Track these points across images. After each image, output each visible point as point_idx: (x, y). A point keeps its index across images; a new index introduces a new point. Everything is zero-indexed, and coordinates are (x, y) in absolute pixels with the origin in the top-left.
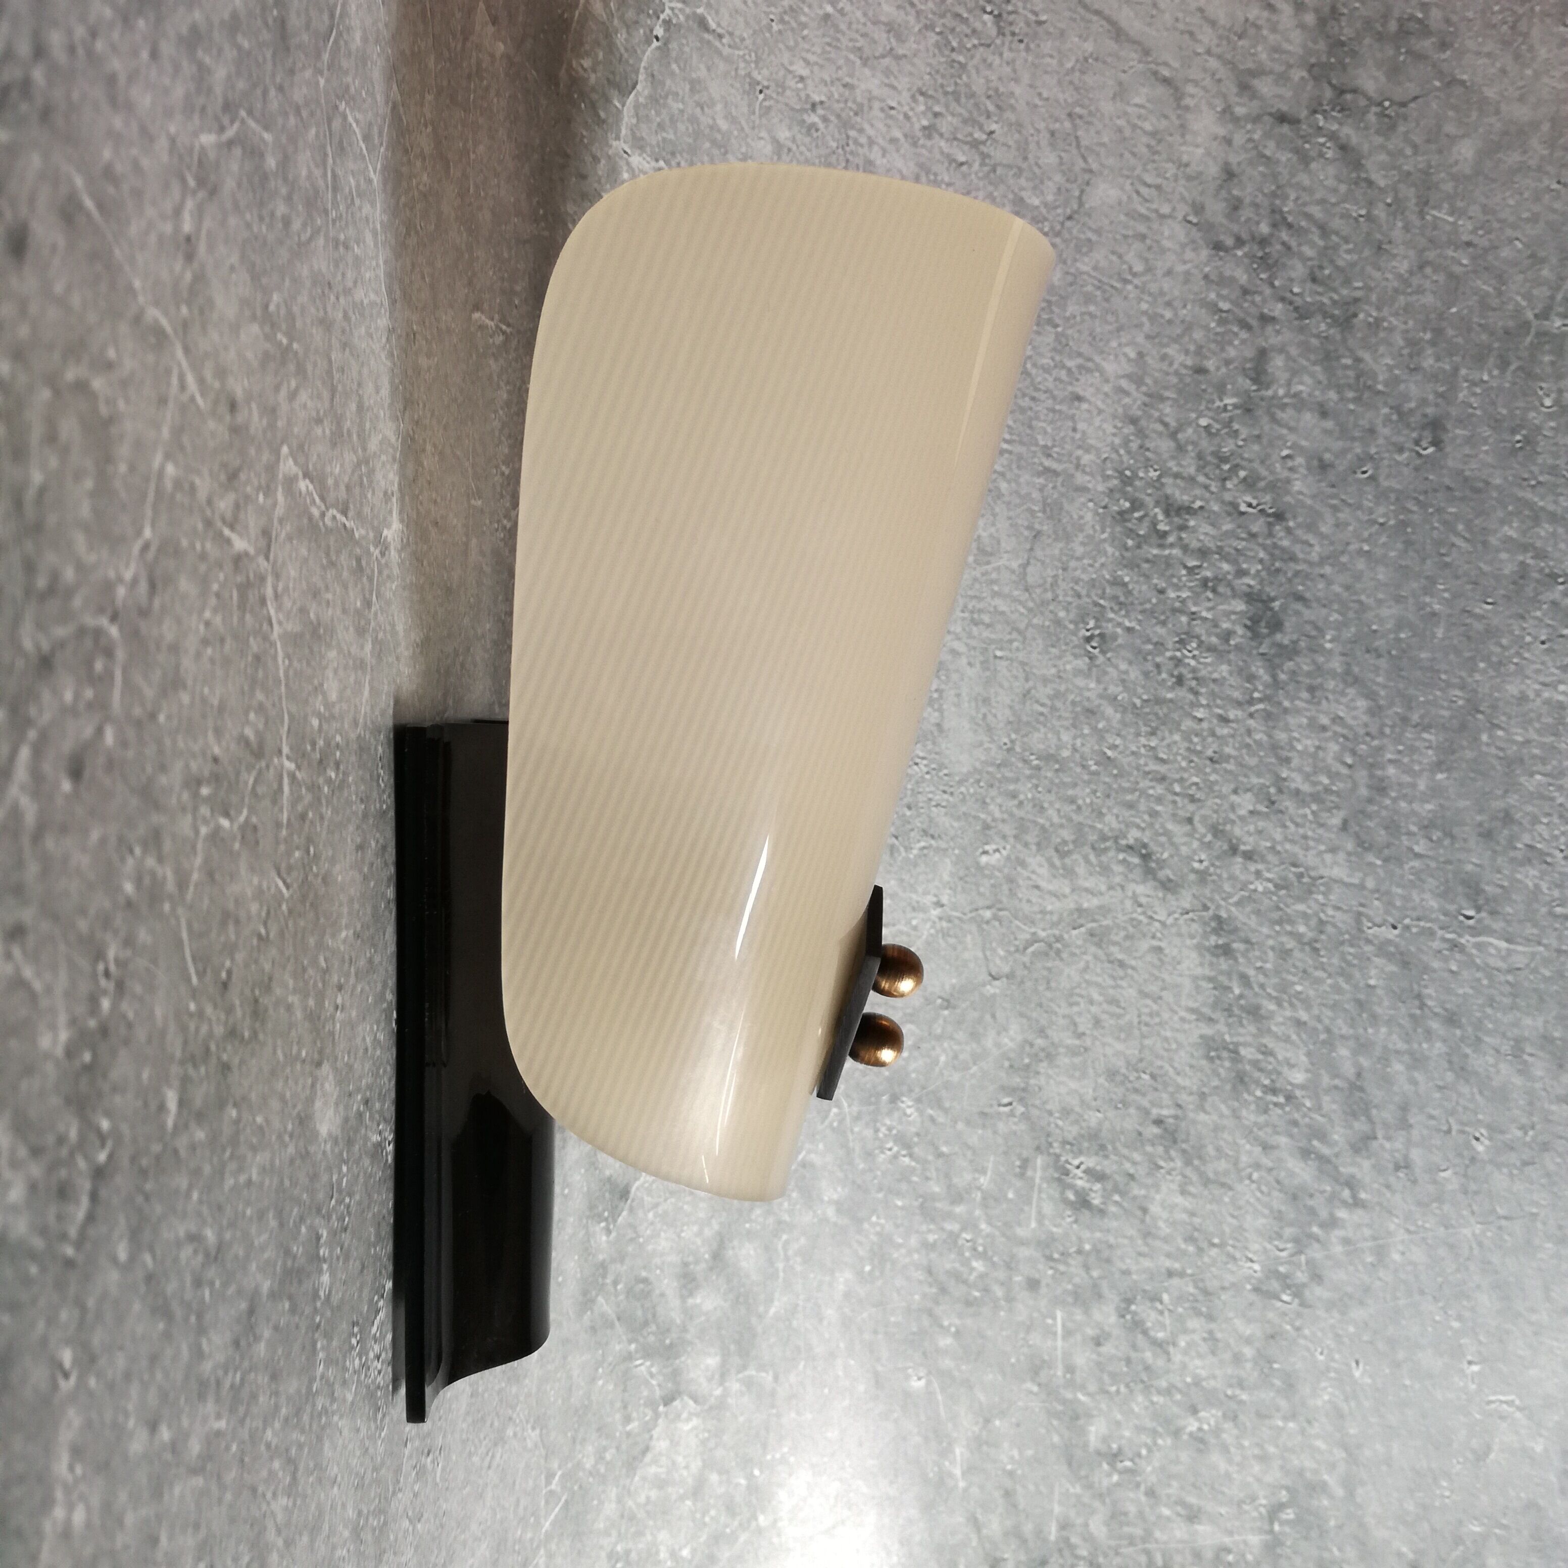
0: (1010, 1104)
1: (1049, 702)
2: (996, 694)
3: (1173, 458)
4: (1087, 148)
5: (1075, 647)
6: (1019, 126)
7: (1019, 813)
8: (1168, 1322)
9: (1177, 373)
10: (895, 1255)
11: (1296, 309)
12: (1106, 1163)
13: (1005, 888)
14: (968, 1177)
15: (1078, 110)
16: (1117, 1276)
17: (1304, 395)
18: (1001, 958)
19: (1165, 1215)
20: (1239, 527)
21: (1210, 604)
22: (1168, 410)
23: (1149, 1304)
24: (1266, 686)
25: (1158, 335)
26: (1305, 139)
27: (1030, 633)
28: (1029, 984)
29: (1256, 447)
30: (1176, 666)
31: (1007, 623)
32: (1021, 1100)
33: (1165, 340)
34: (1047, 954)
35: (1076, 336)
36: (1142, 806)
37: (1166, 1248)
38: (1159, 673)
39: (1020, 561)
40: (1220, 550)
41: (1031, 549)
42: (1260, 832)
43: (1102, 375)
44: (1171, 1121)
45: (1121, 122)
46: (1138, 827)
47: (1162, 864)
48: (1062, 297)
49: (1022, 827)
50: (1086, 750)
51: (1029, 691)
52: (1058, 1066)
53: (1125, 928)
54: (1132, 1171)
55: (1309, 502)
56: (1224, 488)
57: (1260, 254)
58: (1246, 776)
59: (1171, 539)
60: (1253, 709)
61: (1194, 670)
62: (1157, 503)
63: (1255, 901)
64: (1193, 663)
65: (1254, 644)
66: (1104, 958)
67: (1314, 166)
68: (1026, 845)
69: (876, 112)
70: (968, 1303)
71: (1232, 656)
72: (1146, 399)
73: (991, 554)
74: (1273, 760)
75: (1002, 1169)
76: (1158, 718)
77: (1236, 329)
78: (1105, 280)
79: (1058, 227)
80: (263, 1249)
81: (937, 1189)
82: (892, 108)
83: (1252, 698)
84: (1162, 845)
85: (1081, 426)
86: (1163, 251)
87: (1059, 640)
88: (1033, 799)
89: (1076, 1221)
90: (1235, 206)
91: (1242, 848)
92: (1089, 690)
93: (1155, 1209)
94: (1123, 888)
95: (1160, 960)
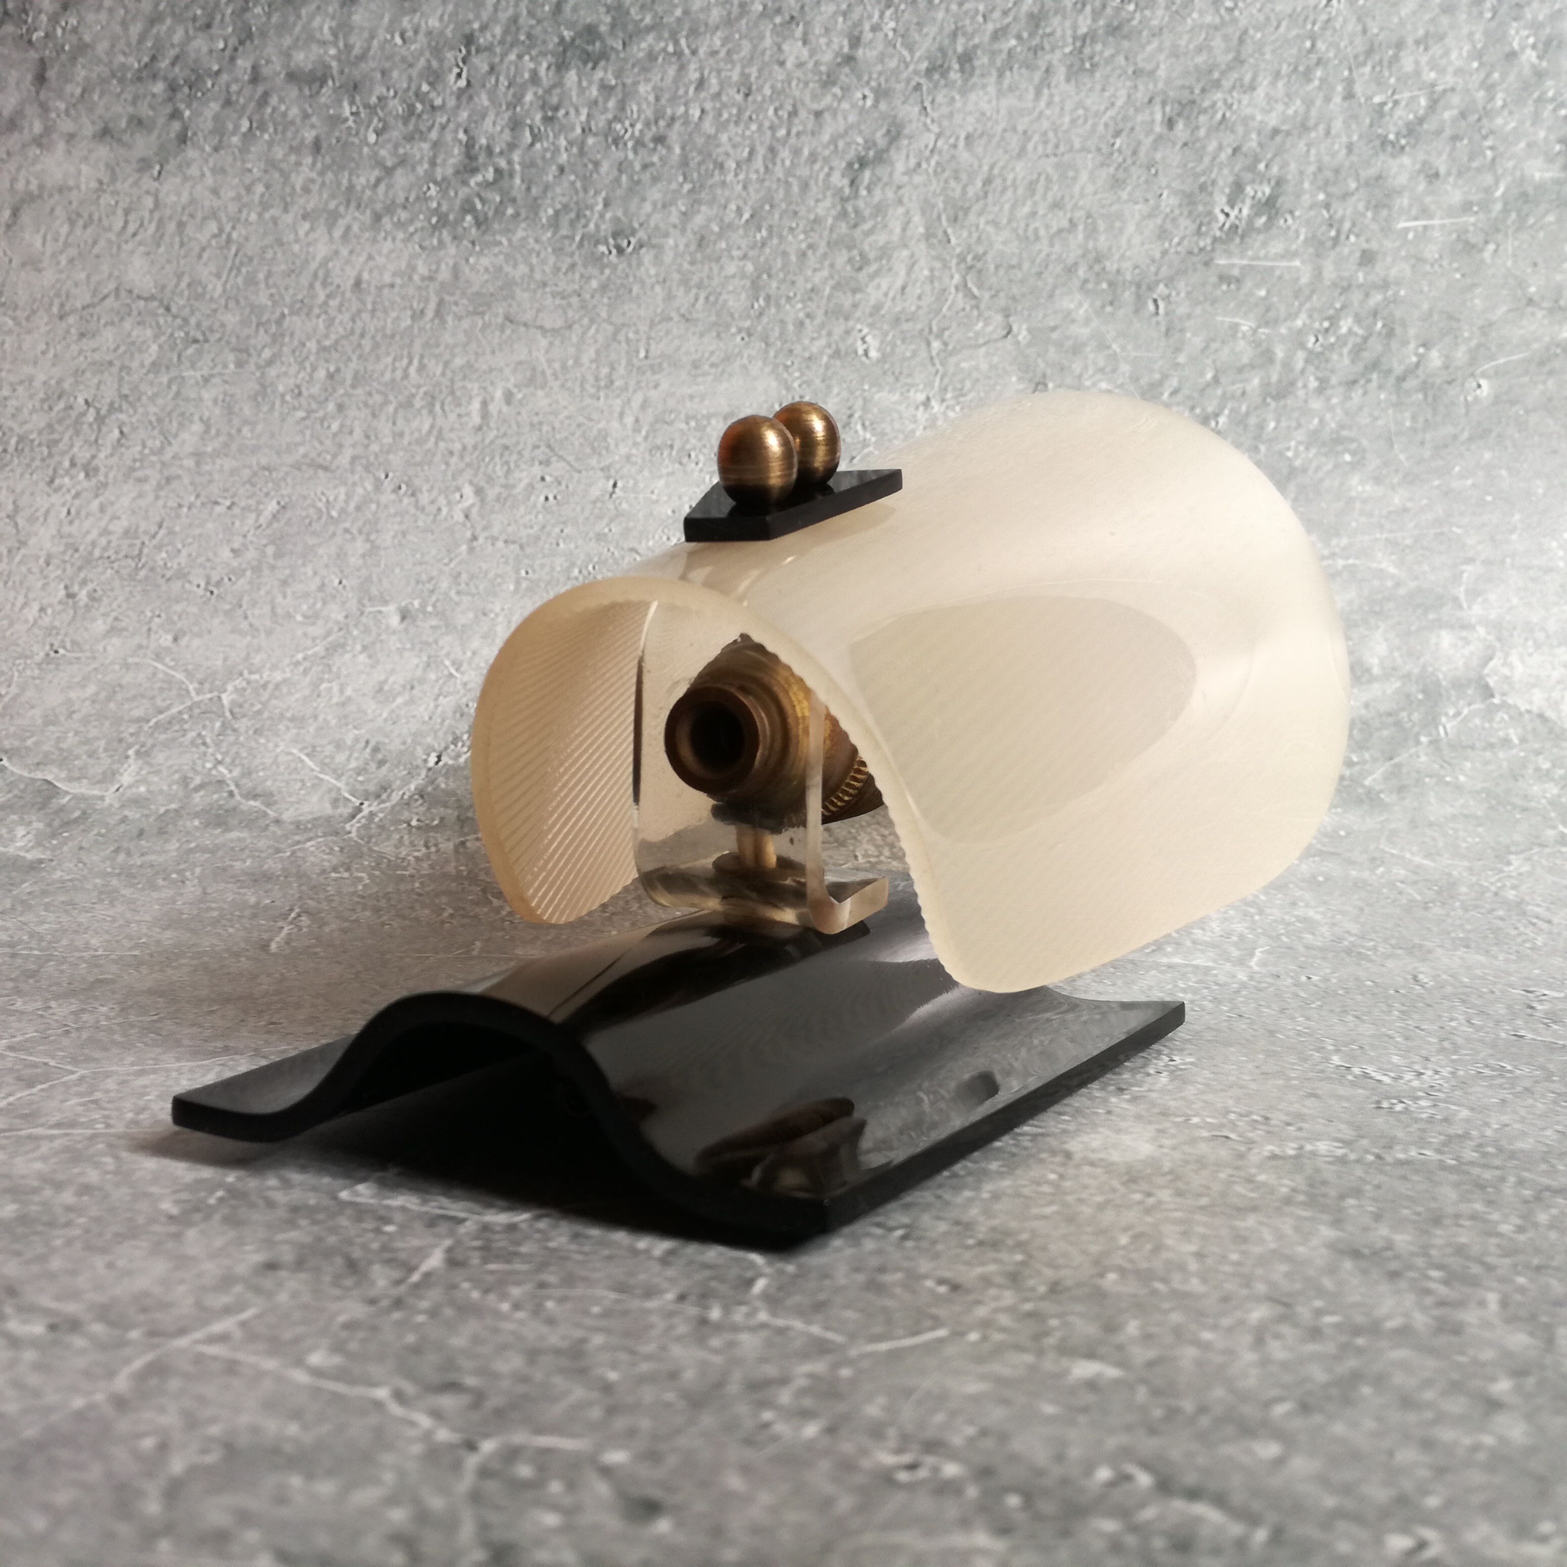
0: (1155, 301)
1: (694, 291)
2: (687, 353)
3: (414, 169)
4: (94, 295)
5: (630, 265)
6: (78, 373)
7: (820, 318)
8: (1407, 95)
9: (322, 173)
10: (1333, 425)
11: (242, 43)
12: (1221, 183)
13: (906, 326)
14: (1241, 344)
15: (55, 309)
16: (1354, 159)
17: (334, 24)
18: (986, 325)
19: (1280, 107)
20: (484, 86)
21: (572, 112)
22: (363, 180)
23: (1387, 118)
24: (660, 38)
25: (283, 199)
26: (60, 50)
27: (617, 319)
28: (1015, 290)
29: (395, 74)
30: (644, 145)
31: (608, 346)
32: (1151, 288)
33: (288, 190)
34: (980, 272)
35: (291, 292)
36: (804, 171)
37: (1318, 102)
38: (653, 164)
39: (539, 337)
40: (512, 106)
41: (525, 325)
42: (827, 30)
43: (331, 259)
44: (1168, 109)
45: (63, 260)
46: (828, 175)
47: (870, 143)
48: (252, 312)
49: (836, 313)
50: (744, 243)
51: (683, 316)
52: (1110, 248)
53: (946, 181)
54: (1229, 151)
55: (450, 7)
56: (442, 107)
57: (186, 90)
58: (763, 53)
59: (503, 164)
60: (687, 51)
61: (647, 124)
62: (465, 183)
63: (908, 30)
64: (639, 126)
65: (613, 56)
66: (981, 202)
67: (87, 38)
68: (855, 306)
69: (74, 529)
70: (1390, 333)
71: (629, 81)
72: (353, 204)
73: (534, 369)
74: (744, 22)
75: (1232, 305)
76: (702, 162)
77: (269, 110)
78: (229, 264)
79: (179, 321)
80: (1280, 1237)
81: (1256, 381)
82: (69, 513)
83: (675, 53)
84: (849, 144)
85: (387, 278)
86: (193, 201)
87: (622, 285)
88: (802, 301)
89: (1291, 212)
90: (138, 122)
91: (846, 50)
92: (677, 246)
93: (1273, 120)
94: (899, 187)
95: (981, 136)
